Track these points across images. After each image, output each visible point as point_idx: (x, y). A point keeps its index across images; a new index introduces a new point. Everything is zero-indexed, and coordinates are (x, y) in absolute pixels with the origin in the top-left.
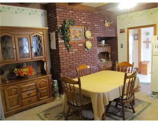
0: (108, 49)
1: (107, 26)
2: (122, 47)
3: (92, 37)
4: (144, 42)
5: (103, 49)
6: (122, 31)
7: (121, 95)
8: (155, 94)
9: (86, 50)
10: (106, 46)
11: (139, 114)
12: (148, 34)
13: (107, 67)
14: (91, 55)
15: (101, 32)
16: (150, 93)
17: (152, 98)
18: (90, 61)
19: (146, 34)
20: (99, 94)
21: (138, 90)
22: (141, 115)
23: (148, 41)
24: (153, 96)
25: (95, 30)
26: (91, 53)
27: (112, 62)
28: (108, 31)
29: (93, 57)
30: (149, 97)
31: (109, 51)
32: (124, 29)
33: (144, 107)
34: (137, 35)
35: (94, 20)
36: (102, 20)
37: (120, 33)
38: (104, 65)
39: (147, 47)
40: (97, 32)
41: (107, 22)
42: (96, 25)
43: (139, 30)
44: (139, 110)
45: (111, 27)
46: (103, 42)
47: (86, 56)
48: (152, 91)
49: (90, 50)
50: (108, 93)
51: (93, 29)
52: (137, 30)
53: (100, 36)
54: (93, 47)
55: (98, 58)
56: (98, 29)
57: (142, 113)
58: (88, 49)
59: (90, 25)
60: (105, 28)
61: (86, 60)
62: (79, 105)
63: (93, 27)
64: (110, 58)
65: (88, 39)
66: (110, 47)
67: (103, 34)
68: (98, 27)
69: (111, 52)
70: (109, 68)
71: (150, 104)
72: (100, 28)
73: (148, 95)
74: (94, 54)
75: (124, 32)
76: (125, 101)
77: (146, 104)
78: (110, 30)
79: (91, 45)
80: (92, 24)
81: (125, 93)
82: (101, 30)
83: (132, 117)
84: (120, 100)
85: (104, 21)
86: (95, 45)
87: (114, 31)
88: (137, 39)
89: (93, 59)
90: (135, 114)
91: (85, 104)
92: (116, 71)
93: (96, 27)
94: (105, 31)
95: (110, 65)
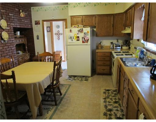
0: (24, 40)
1: (23, 16)
2: (38, 39)
3: (7, 27)
4: (55, 34)
5: (19, 41)
6: (37, 23)
7: (52, 81)
8: (71, 77)
9: (2, 41)
10: (22, 37)
11: (65, 95)
12: (58, 27)
13: (25, 59)
14: (8, 48)
15: (17, 22)
16: (68, 77)
17: (70, 80)
18: (8, 54)
19: (57, 26)
20: (35, 84)
21: (60, 76)
22: (66, 95)
23: (59, 33)
24: (70, 79)
25: (10, 19)
26: (8, 44)
27: (29, 53)
28: (24, 22)
29: (10, 49)
30: (68, 80)
31: (26, 43)
32: (39, 21)
33: (67, 88)
34: (49, 27)
35: (8, 9)
36: (17, 10)
37: (35, 24)
38: (22, 58)
39: (59, 39)
40: (13, 22)
41: (22, 12)
42: (11, 14)
43: (50, 23)
44: (64, 92)
45: (26, 17)
46: (18, 33)
47: (3, 48)
48: (68, 75)
49: (6, 42)
50: (43, 81)
51: (8, 19)
52: (49, 23)
53: (16, 26)
54: (10, 39)
55: (15, 50)
56: (14, 19)
57: (67, 94)
58: (5, 41)
59: (4, 13)
60: (20, 19)
61: (4, 53)
62: (14, 101)
63: (8, 16)
64: (27, 49)
65: (3, 30)
66: (26, 39)
67: (19, 24)
68: (13, 16)
69: (27, 43)
70: (27, 60)
71: (70, 85)
72: (15, 18)
73: (67, 79)
74: (12, 46)
75: (39, 24)
76: (55, 86)
77: (68, 86)
78: (26, 21)
79: (8, 37)
80: (6, 12)
81: (55, 78)
82: (17, 20)
83: (60, 99)
84: (51, 86)
85: (19, 11)
86: (11, 36)
87: (29, 22)
88: (50, 31)
89: (12, 52)
90: (62, 96)
91: (20, 98)
92: (38, 61)
93: (12, 16)
94: (20, 21)
95: (28, 57)
